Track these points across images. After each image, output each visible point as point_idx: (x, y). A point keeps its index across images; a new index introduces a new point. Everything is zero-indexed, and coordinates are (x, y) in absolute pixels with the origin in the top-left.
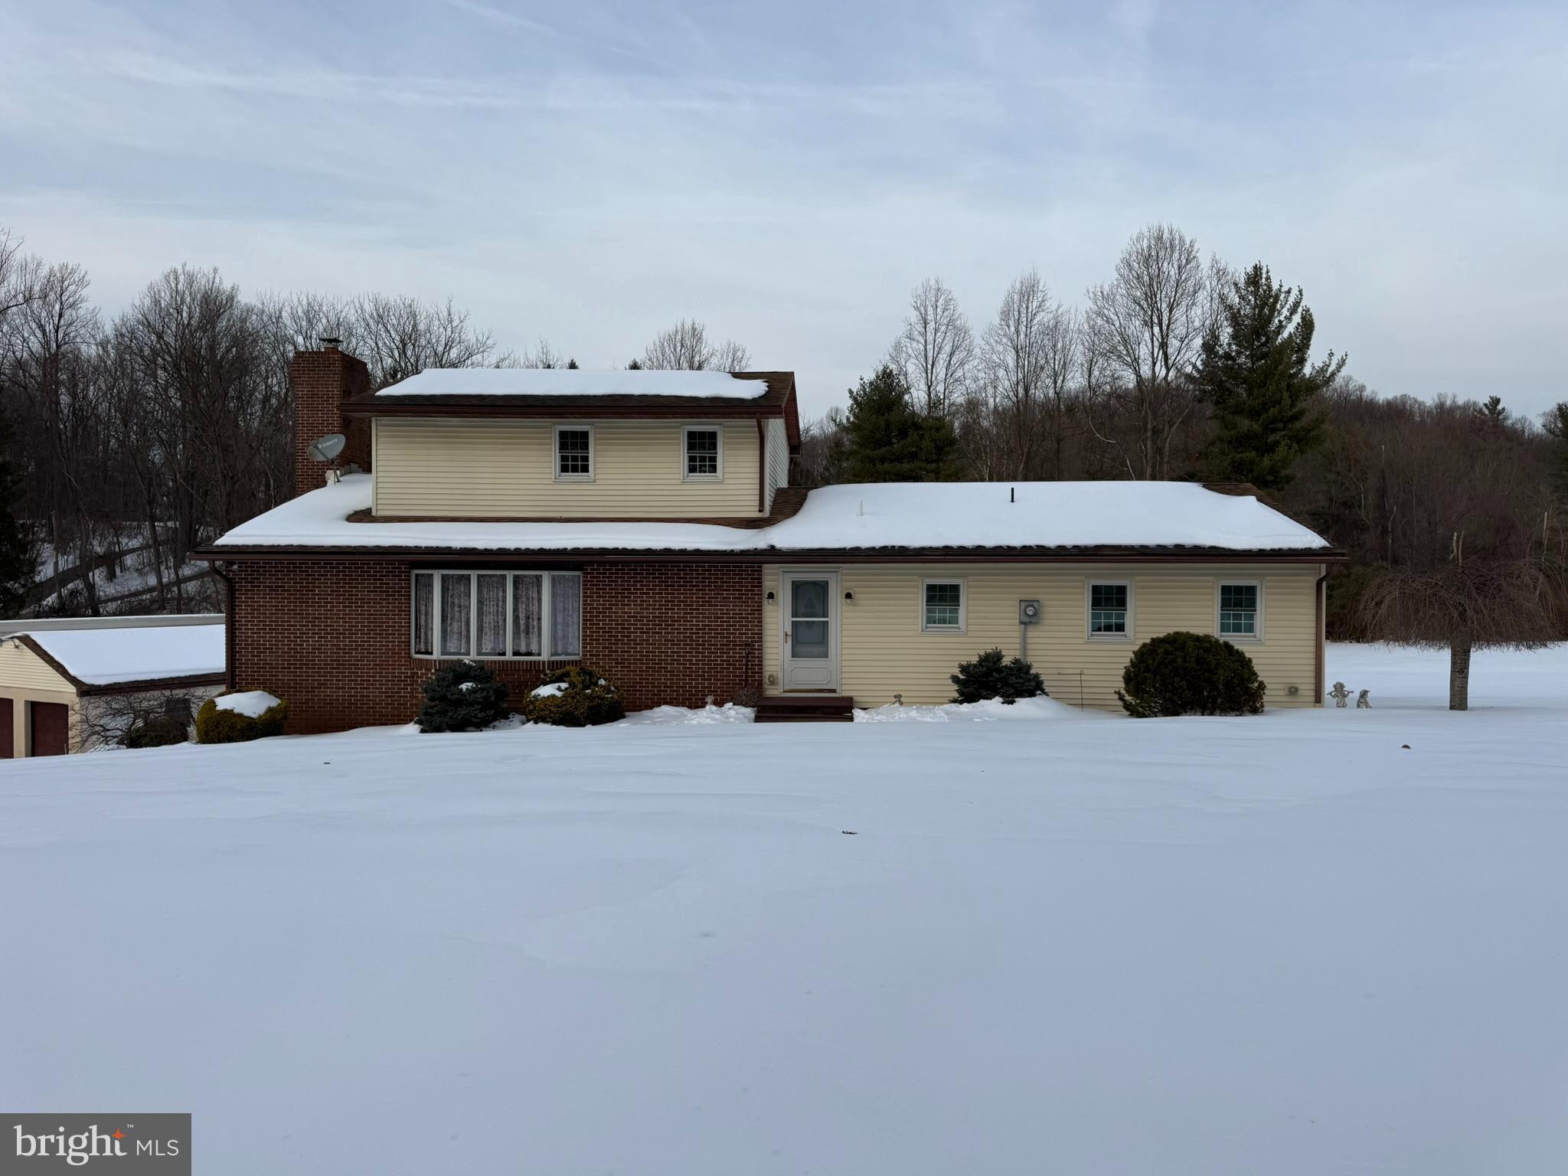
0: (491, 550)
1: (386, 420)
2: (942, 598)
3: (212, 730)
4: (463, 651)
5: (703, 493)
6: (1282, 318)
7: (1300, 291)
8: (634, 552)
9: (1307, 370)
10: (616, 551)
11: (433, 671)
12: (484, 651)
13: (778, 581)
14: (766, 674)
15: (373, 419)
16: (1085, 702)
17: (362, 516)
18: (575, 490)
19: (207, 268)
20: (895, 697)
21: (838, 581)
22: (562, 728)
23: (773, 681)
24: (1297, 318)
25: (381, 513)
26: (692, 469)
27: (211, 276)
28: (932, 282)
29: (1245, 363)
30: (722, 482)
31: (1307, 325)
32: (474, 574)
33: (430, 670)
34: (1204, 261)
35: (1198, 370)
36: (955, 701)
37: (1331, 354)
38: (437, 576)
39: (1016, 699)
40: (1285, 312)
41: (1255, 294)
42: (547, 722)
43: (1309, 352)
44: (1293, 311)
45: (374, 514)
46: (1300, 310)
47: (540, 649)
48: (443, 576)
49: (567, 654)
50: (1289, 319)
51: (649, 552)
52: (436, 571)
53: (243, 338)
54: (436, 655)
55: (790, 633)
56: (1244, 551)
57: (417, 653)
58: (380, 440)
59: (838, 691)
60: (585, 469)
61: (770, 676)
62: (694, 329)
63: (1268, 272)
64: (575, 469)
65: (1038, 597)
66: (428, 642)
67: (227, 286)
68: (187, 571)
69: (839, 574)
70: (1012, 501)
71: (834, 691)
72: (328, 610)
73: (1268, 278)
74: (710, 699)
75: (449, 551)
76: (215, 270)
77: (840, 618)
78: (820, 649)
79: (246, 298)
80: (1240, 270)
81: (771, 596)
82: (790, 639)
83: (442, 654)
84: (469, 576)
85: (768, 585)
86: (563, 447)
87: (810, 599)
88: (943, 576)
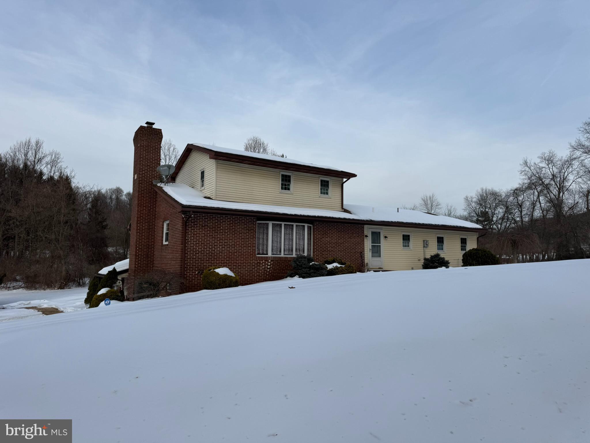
1: (220, 162)
2: (406, 238)
3: (223, 283)
4: (278, 253)
5: (325, 201)
11: (270, 261)
12: (285, 253)
13: (368, 231)
14: (365, 263)
18: (287, 197)
21: (383, 231)
23: (367, 265)
25: (218, 199)
30: (331, 198)
32: (283, 224)
33: (268, 261)
36: (423, 269)
38: (270, 224)
45: (214, 199)
48: (272, 224)
52: (271, 222)
54: (270, 255)
55: (371, 249)
57: (257, 254)
58: (217, 169)
59: (383, 268)
60: (289, 189)
61: (366, 263)
64: (285, 189)
65: (427, 239)
66: (267, 251)
72: (226, 236)
77: (384, 244)
78: (377, 255)
81: (366, 236)
82: (371, 251)
83: (272, 254)
84: (281, 224)
85: (366, 233)
86: (282, 180)
87: (376, 237)
88: (406, 231)
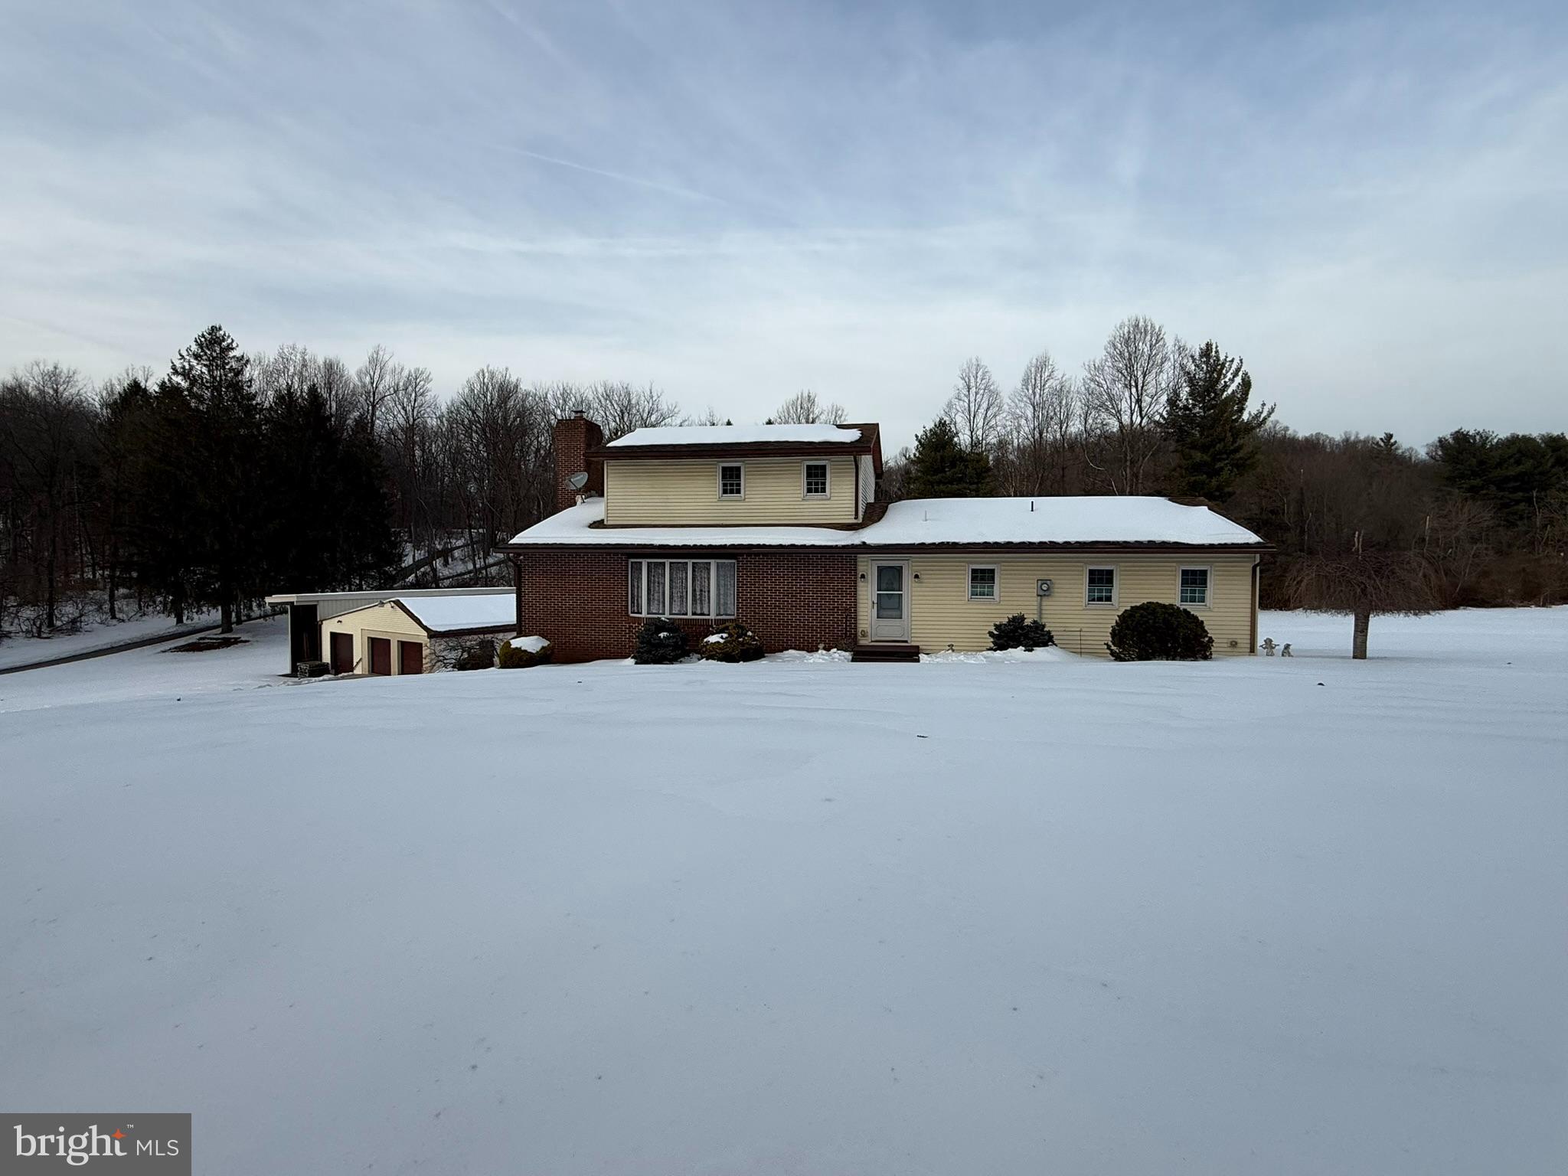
0: (678, 546)
1: (612, 462)
2: (983, 579)
3: (509, 660)
4: (661, 612)
5: (816, 506)
6: (1227, 380)
7: (1241, 360)
8: (770, 546)
9: (1245, 416)
10: (758, 546)
11: (642, 624)
12: (674, 612)
13: (868, 567)
14: (860, 630)
15: (605, 462)
16: (1083, 651)
17: (598, 525)
18: (733, 507)
19: (502, 369)
20: (949, 646)
21: (909, 566)
22: (724, 663)
23: (864, 635)
24: (1238, 380)
25: (610, 523)
26: (809, 491)
27: (504, 373)
28: (974, 361)
29: (1199, 413)
30: (829, 499)
31: (1246, 384)
32: (667, 562)
34: (1170, 342)
35: (1164, 418)
36: (991, 649)
37: (1264, 405)
38: (645, 562)
39: (1035, 648)
40: (1229, 376)
41: (1207, 363)
42: (714, 659)
43: (1247, 404)
44: (1235, 374)
45: (605, 523)
46: (1240, 374)
47: (709, 611)
48: (648, 563)
49: (727, 615)
50: (1232, 380)
51: (781, 546)
52: (644, 560)
53: (523, 413)
54: (644, 614)
55: (876, 602)
56: (1199, 545)
57: (632, 613)
58: (610, 475)
59: (909, 642)
60: (738, 492)
61: (862, 631)
62: (809, 397)
63: (1217, 347)
64: (732, 492)
65: (1051, 577)
66: (639, 606)
67: (513, 379)
68: (491, 560)
69: (910, 562)
70: (1032, 510)
71: (906, 642)
72: (578, 585)
73: (1217, 352)
74: (821, 646)
75: (652, 546)
76: (507, 369)
77: (910, 591)
78: (895, 613)
79: (525, 387)
80: (1196, 346)
81: (863, 576)
82: (876, 606)
83: (648, 614)
84: (664, 563)
85: (861, 569)
86: (724, 477)
87: (890, 579)
88: (983, 563)
